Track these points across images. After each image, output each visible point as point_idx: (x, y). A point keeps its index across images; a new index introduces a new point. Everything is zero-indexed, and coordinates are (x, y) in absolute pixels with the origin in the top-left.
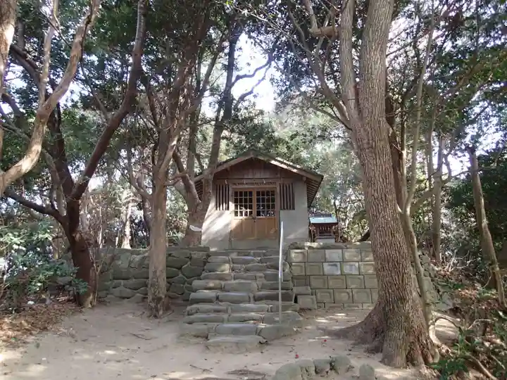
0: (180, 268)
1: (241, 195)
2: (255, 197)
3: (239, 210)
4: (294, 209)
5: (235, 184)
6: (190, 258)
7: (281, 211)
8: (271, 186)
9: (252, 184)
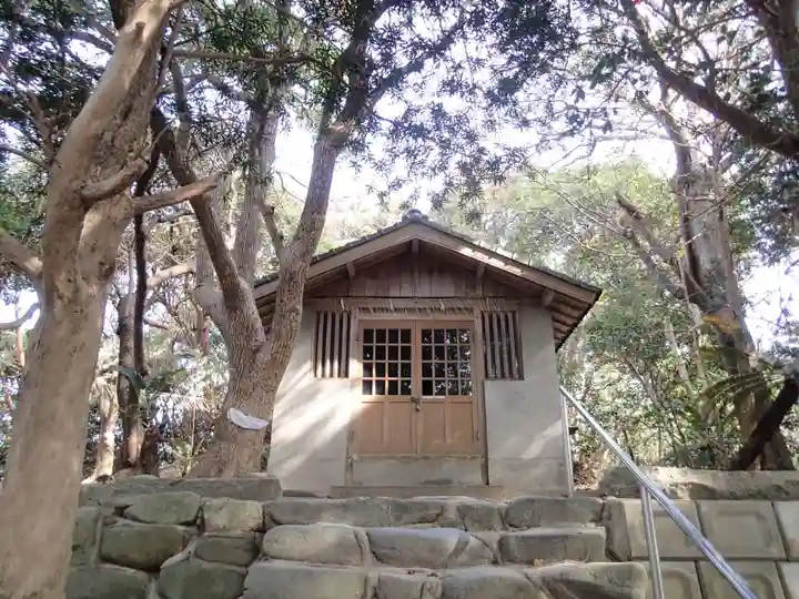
0: (153, 569)
1: (381, 338)
2: (416, 346)
3: (374, 378)
4: (521, 377)
5: (365, 310)
6: (198, 524)
7: (488, 384)
8: (459, 317)
9: (410, 310)
